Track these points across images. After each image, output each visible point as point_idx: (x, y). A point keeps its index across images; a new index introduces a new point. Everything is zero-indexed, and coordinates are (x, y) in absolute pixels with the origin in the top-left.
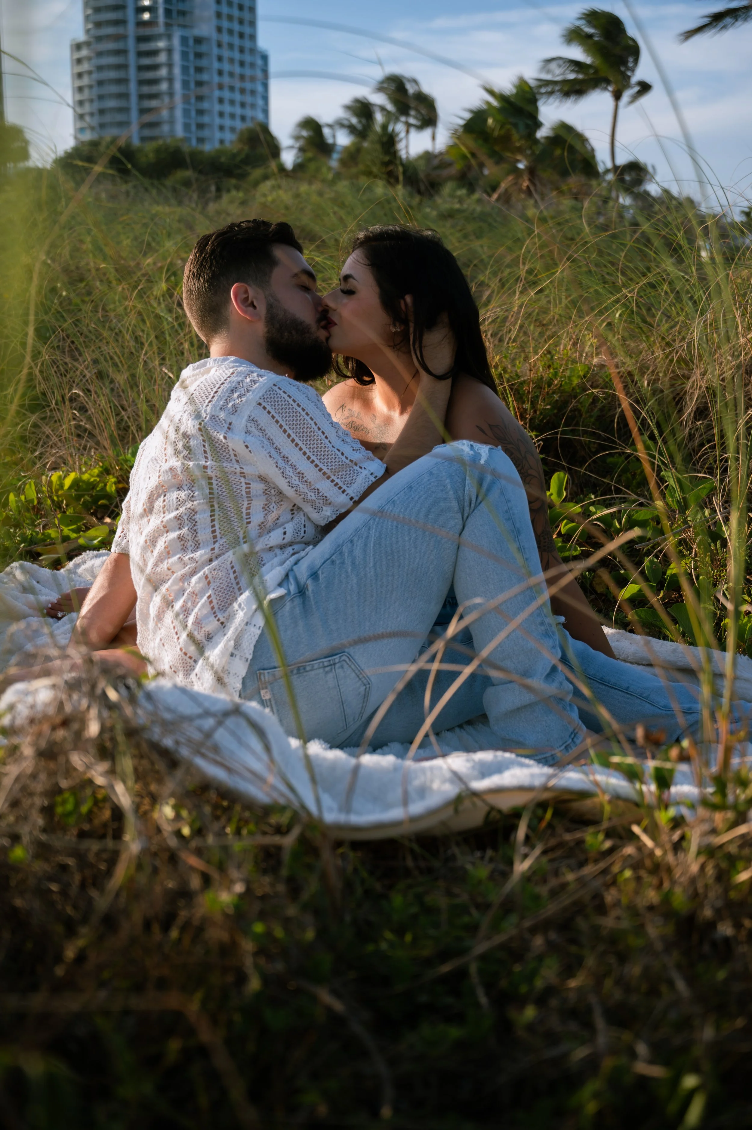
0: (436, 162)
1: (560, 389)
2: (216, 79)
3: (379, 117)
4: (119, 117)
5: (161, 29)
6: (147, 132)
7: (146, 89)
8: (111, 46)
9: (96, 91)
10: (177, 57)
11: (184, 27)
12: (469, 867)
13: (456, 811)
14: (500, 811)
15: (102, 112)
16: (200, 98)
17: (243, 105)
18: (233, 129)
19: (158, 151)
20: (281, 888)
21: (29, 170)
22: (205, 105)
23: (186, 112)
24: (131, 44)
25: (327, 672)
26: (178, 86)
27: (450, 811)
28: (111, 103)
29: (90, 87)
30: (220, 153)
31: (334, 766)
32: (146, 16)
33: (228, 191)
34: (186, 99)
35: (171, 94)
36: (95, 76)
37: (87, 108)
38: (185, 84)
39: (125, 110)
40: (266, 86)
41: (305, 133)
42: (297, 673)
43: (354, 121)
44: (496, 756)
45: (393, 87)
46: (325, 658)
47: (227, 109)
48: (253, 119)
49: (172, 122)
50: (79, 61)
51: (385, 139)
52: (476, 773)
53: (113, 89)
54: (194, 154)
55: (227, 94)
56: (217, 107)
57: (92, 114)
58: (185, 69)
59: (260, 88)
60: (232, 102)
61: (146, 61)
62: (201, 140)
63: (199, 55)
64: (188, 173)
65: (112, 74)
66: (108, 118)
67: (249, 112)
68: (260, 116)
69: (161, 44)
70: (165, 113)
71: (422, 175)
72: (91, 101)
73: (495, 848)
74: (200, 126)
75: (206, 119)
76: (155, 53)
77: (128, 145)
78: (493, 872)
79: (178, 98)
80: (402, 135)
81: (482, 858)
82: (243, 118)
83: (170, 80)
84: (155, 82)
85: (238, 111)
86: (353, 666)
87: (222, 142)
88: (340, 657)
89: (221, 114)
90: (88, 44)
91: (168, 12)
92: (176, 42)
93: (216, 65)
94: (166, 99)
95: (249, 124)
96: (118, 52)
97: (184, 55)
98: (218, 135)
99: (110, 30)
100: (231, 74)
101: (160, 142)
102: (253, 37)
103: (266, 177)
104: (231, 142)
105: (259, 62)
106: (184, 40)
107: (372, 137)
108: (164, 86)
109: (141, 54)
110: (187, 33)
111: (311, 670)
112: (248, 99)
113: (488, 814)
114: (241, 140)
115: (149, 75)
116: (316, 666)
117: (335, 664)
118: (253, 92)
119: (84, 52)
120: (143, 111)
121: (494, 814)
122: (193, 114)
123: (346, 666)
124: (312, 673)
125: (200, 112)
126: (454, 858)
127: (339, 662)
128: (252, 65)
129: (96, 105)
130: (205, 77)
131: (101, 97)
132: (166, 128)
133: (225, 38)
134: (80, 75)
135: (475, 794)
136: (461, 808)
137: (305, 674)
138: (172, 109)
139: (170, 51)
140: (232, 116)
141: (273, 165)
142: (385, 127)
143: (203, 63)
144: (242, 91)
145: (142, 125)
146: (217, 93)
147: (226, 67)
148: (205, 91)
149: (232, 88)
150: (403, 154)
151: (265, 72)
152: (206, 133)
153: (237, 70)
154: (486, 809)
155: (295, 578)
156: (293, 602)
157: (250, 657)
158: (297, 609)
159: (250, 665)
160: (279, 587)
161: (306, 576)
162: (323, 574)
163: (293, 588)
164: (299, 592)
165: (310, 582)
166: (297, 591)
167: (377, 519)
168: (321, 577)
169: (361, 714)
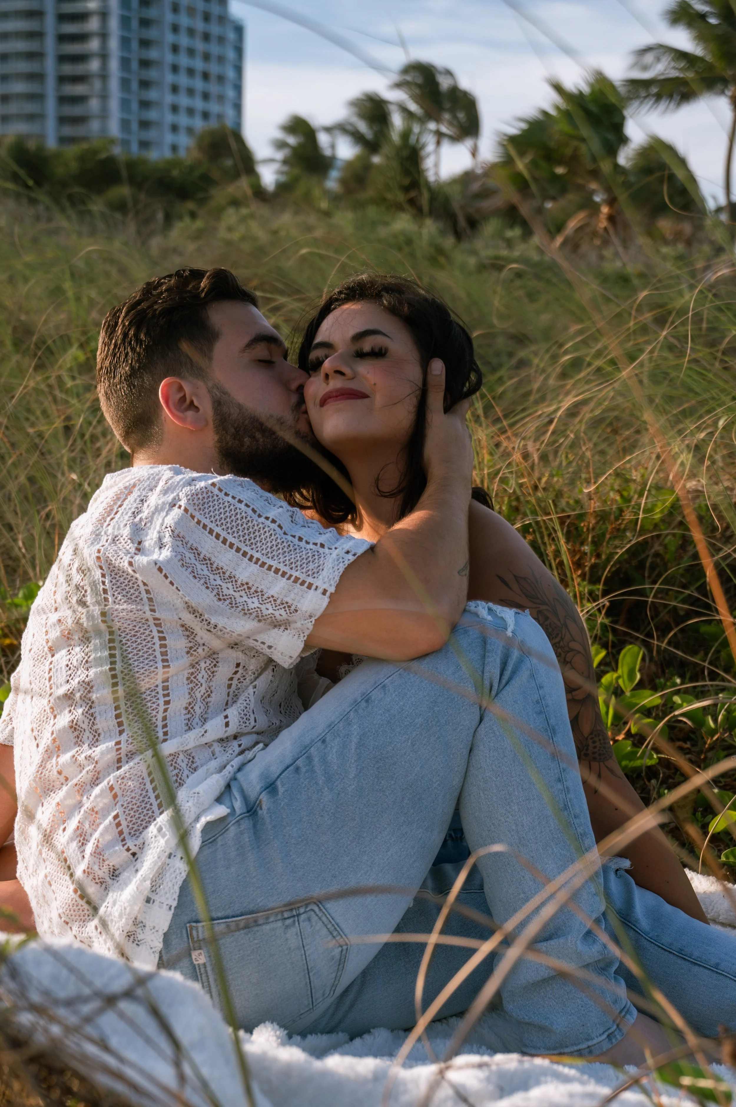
0: (476, 187)
2: (169, 58)
3: (397, 120)
4: (29, 108)
6: (68, 131)
7: (68, 69)
8: (20, 5)
10: (114, 24)
15: (5, 99)
16: (145, 84)
17: (206, 96)
18: (190, 131)
19: (82, 158)
22: (152, 95)
23: (125, 104)
24: (50, 3)
25: (287, 927)
26: (114, 65)
30: (171, 164)
33: (182, 219)
34: (125, 83)
35: (104, 77)
38: (125, 63)
39: (38, 97)
40: (239, 69)
41: (292, 140)
45: (418, 80)
47: (184, 101)
48: (220, 117)
49: (104, 115)
51: (405, 153)
53: (22, 67)
54: (132, 165)
55: (183, 80)
56: (169, 99)
58: (125, 42)
59: (231, 74)
60: (191, 92)
61: (70, 28)
62: (145, 145)
63: (145, 23)
64: (124, 191)
65: (23, 46)
66: (13, 108)
67: (214, 108)
68: (230, 114)
69: (92, 4)
70: (94, 104)
71: (456, 205)
74: (145, 125)
75: (152, 115)
76: (83, 17)
77: (41, 148)
79: (114, 85)
80: (431, 147)
82: (206, 115)
83: (104, 57)
84: (81, 58)
85: (199, 104)
86: (324, 919)
87: (174, 148)
88: (308, 904)
89: (175, 109)
92: (113, 2)
93: (169, 38)
94: (97, 84)
95: (213, 124)
96: (30, 14)
97: (125, 22)
98: (169, 138)
100: (191, 52)
101: (85, 146)
103: (235, 203)
104: (188, 149)
105: (231, 36)
107: (386, 149)
108: (94, 65)
111: (264, 925)
112: (214, 88)
114: (200, 147)
115: (75, 48)
117: (298, 915)
118: (221, 79)
120: (63, 100)
122: (135, 106)
123: (314, 918)
124: (267, 927)
125: (145, 105)
127: (305, 912)
128: (221, 40)
130: (153, 54)
131: (4, 78)
132: (95, 126)
137: (256, 929)
138: (104, 97)
139: (104, 15)
140: (191, 112)
141: (244, 183)
142: (406, 135)
143: (152, 33)
144: (206, 76)
145: (63, 120)
146: (169, 78)
147: (184, 41)
148: (152, 74)
149: (191, 72)
150: (431, 177)
151: (239, 50)
152: (152, 134)
153: (199, 46)
155: (242, 791)
156: (239, 825)
157: (174, 904)
158: (246, 835)
159: (175, 916)
160: (217, 804)
161: (258, 788)
162: (283, 786)
163: (238, 805)
164: (248, 812)
165: (264, 797)
166: (245, 810)
167: (360, 711)
168: (281, 789)
169: (334, 987)
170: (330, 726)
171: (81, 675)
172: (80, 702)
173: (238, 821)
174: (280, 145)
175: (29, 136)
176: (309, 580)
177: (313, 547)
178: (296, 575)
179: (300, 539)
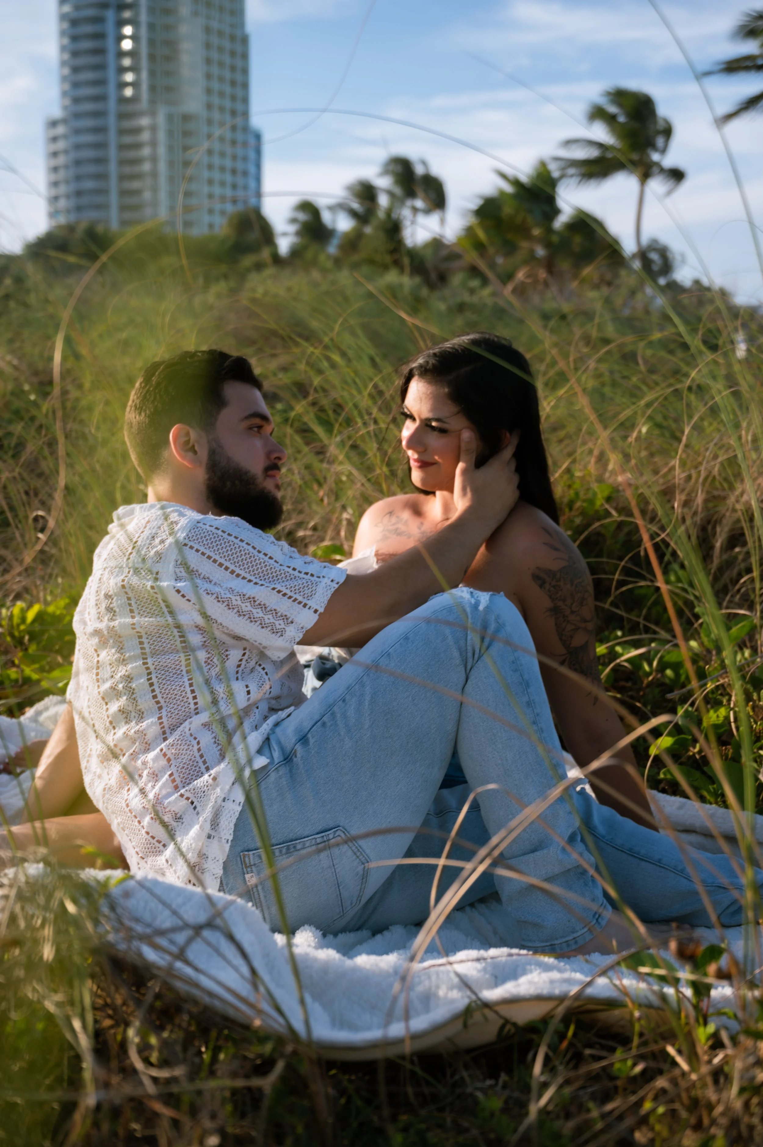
0: (444, 253)
1: (583, 513)
2: (205, 159)
3: (383, 201)
4: (97, 200)
5: (144, 105)
6: (127, 216)
7: (127, 170)
8: (90, 123)
9: (72, 171)
10: (162, 136)
11: (170, 103)
12: (479, 1095)
13: (465, 1025)
14: (515, 1025)
15: (79, 193)
16: (188, 179)
17: (234, 186)
18: (222, 213)
19: (140, 237)
22: (194, 187)
23: (172, 194)
24: (112, 121)
25: (321, 850)
26: (162, 167)
27: (459, 1025)
28: (89, 185)
29: (66, 167)
31: (326, 968)
32: (129, 92)
34: (171, 179)
35: (154, 174)
36: (73, 155)
37: (63, 189)
38: (171, 164)
39: (103, 192)
40: (258, 166)
41: (301, 217)
42: (287, 853)
43: (356, 205)
45: (399, 168)
46: (318, 834)
47: (217, 190)
48: (245, 201)
49: (155, 204)
50: (54, 139)
51: (389, 226)
52: (487, 978)
53: (91, 169)
54: (178, 240)
55: (217, 175)
56: (206, 189)
57: (67, 196)
58: (171, 148)
59: (252, 169)
60: (222, 184)
61: (128, 139)
62: (188, 224)
63: (186, 134)
65: (90, 154)
66: (85, 200)
67: (241, 195)
68: (252, 198)
69: (144, 121)
70: (147, 195)
71: (429, 264)
72: (67, 182)
73: (510, 1072)
74: (188, 209)
75: (194, 202)
76: (138, 131)
78: (506, 1102)
79: (163, 181)
80: (409, 221)
81: (495, 1085)
82: (234, 201)
83: (154, 159)
84: (137, 161)
85: (229, 193)
87: (211, 226)
88: (335, 832)
89: (210, 197)
90: (64, 121)
91: (152, 89)
92: (161, 119)
93: (205, 144)
94: (148, 181)
95: (240, 207)
96: (97, 130)
97: (170, 133)
98: (206, 219)
99: (89, 107)
100: (222, 154)
102: (246, 114)
103: (257, 267)
104: (221, 227)
105: (252, 141)
106: (170, 118)
107: (375, 222)
108: (147, 167)
109: (122, 132)
110: (174, 110)
111: (302, 849)
112: (240, 180)
113: (502, 1028)
114: (231, 225)
115: (132, 154)
116: (308, 844)
117: (328, 841)
118: (245, 173)
119: (61, 130)
120: (123, 193)
121: (508, 1028)
122: (180, 196)
124: (303, 853)
125: (189, 194)
126: (462, 1083)
127: (334, 838)
128: (245, 144)
129: (72, 187)
130: (192, 156)
131: (78, 178)
132: (148, 211)
133: (216, 116)
134: (55, 154)
135: (487, 1005)
136: (470, 1022)
138: (155, 189)
139: (153, 128)
140: (222, 198)
141: (266, 252)
142: (389, 212)
143: (191, 141)
144: (234, 172)
145: (123, 208)
146: (206, 174)
147: (217, 146)
148: (193, 171)
149: (222, 169)
150: (409, 242)
151: (258, 152)
152: (194, 216)
153: (229, 149)
154: (501, 1022)
155: (279, 743)
156: (278, 771)
157: (231, 838)
158: (284, 779)
159: (231, 847)
160: (258, 755)
161: (294, 740)
162: (313, 737)
164: (285, 760)
165: (298, 748)
166: (282, 759)
167: (371, 675)
168: (312, 741)
169: (360, 897)
170: (348, 688)
171: (122, 671)
172: (124, 691)
173: (276, 769)
174: (293, 221)
175: (97, 222)
176: (305, 601)
177: (305, 576)
178: (295, 596)
179: (294, 569)
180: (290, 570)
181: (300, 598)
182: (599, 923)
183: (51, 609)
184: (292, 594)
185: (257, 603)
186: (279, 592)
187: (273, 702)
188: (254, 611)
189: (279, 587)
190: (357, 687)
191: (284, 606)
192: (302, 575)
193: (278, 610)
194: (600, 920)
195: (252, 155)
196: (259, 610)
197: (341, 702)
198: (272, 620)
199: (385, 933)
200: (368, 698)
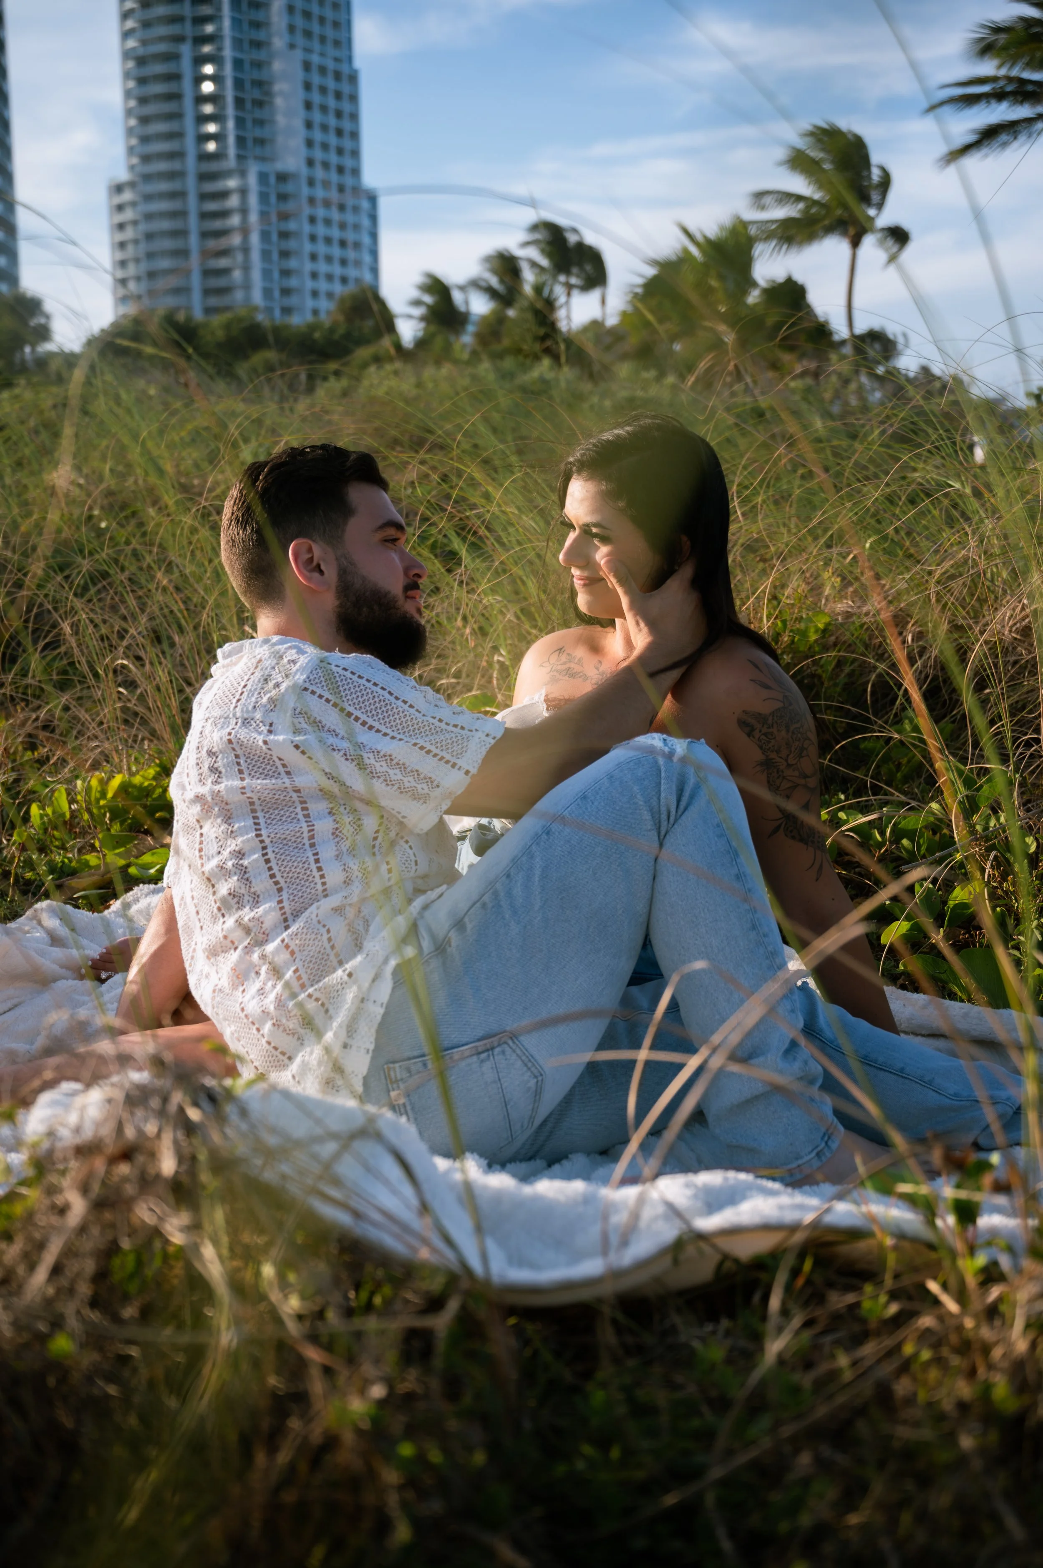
1: (792, 648)
2: (307, 228)
3: (529, 276)
4: (176, 282)
5: (231, 162)
6: (213, 301)
7: (212, 244)
8: (164, 186)
9: (143, 247)
10: (253, 200)
11: (262, 159)
12: (697, 1345)
13: (675, 1261)
14: (736, 1261)
15: (152, 275)
16: (285, 254)
17: (344, 262)
18: (330, 295)
19: (228, 326)
20: (435, 1384)
21: (51, 355)
22: (293, 263)
23: (266, 274)
24: (191, 184)
25: (482, 1062)
26: (255, 239)
27: (667, 1262)
28: (165, 263)
29: (136, 242)
30: (312, 327)
31: (498, 1197)
32: (211, 146)
33: (325, 379)
34: (266, 255)
35: (246, 249)
36: (143, 227)
37: (132, 270)
38: (265, 236)
39: (183, 272)
40: (374, 236)
41: (428, 299)
43: (494, 281)
44: (726, 1179)
45: (547, 235)
46: (479, 1040)
47: (322, 267)
48: (358, 281)
49: (247, 286)
50: (120, 208)
51: (539, 306)
52: (699, 1204)
53: (168, 244)
54: (277, 330)
55: (321, 249)
56: (308, 266)
57: (138, 279)
58: (264, 216)
59: (366, 240)
60: (329, 259)
61: (212, 206)
62: (287, 311)
63: (283, 197)
64: (271, 355)
65: (166, 225)
66: (161, 284)
67: (352, 272)
68: (368, 277)
69: (232, 183)
70: (237, 274)
71: (590, 354)
72: (137, 260)
73: (732, 1316)
74: (286, 292)
75: (293, 282)
76: (224, 195)
77: (189, 319)
78: (731, 1352)
79: (255, 256)
80: (562, 299)
81: (714, 1333)
82: (344, 280)
83: (245, 231)
84: (224, 233)
85: (337, 270)
86: (518, 1051)
87: (315, 312)
88: (500, 1039)
89: (314, 275)
90: (132, 185)
91: (241, 141)
92: (252, 180)
93: (306, 210)
94: (240, 257)
95: (353, 288)
96: (174, 195)
97: (264, 197)
98: (310, 303)
99: (162, 166)
100: (328, 222)
101: (232, 314)
102: (356, 172)
103: (379, 360)
104: (328, 313)
105: (365, 205)
106: (263, 177)
107: (520, 303)
108: (236, 240)
109: (204, 197)
110: (267, 168)
111: (463, 1059)
112: (351, 254)
113: (720, 1265)
114: (340, 310)
115: (218, 224)
116: (467, 1054)
117: (492, 1049)
118: (357, 245)
119: (127, 196)
120: (207, 273)
121: (728, 1265)
122: (276, 275)
123: (508, 1051)
124: (463, 1063)
125: (286, 273)
126: (673, 1330)
127: (498, 1045)
128: (356, 209)
129: (144, 267)
130: (292, 226)
131: (150, 256)
132: (239, 295)
133: (319, 173)
134: (121, 226)
135: (701, 1237)
136: (681, 1257)
138: (246, 268)
139: (243, 192)
140: (330, 277)
141: (386, 342)
142: (538, 289)
143: (290, 206)
144: (343, 244)
145: (207, 292)
146: (308, 247)
147: (321, 212)
148: (292, 244)
149: (328, 240)
150: (563, 326)
151: (374, 218)
152: (293, 301)
153: (335, 215)
154: (717, 1258)
155: (428, 930)
156: (428, 964)
157: (372, 1047)
158: (435, 973)
159: (373, 1058)
161: (446, 927)
162: (471, 922)
163: (426, 944)
164: (437, 950)
165: (453, 935)
166: (433, 949)
167: (542, 844)
168: (469, 926)
169: (532, 1118)
170: (512, 860)
171: (231, 845)
172: (234, 869)
173: (426, 961)
174: (417, 303)
175: (177, 309)
176: (453, 760)
177: (454, 729)
178: (441, 754)
179: (440, 721)
180: (435, 721)
181: (448, 757)
182: (829, 1147)
183: (137, 780)
184: (437, 751)
185: (394, 762)
186: (422, 748)
187: (420, 881)
188: (391, 772)
189: (421, 742)
190: (524, 859)
191: (428, 766)
192: (450, 728)
193: (421, 770)
194: (830, 1143)
195: (366, 222)
196: (397, 771)
197: (504, 878)
198: (413, 784)
199: (564, 1162)
200: (538, 872)
